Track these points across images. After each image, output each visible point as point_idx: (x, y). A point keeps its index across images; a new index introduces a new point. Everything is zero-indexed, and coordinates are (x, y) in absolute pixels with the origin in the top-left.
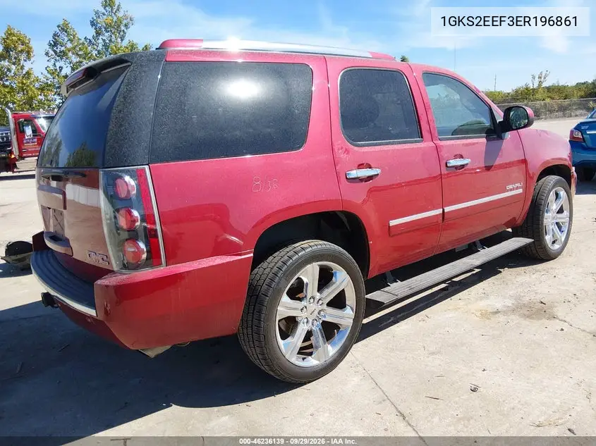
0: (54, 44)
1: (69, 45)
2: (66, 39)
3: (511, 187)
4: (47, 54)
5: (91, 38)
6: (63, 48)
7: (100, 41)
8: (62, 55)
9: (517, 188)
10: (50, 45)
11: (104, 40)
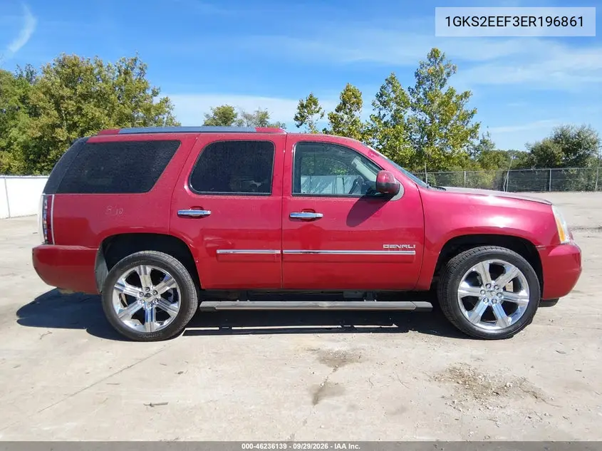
0: (380, 96)
1: (393, 95)
2: (391, 90)
3: (388, 246)
4: (373, 104)
5: (414, 87)
6: (386, 99)
7: (422, 90)
8: (385, 104)
9: (411, 250)
10: (377, 96)
11: (424, 89)
